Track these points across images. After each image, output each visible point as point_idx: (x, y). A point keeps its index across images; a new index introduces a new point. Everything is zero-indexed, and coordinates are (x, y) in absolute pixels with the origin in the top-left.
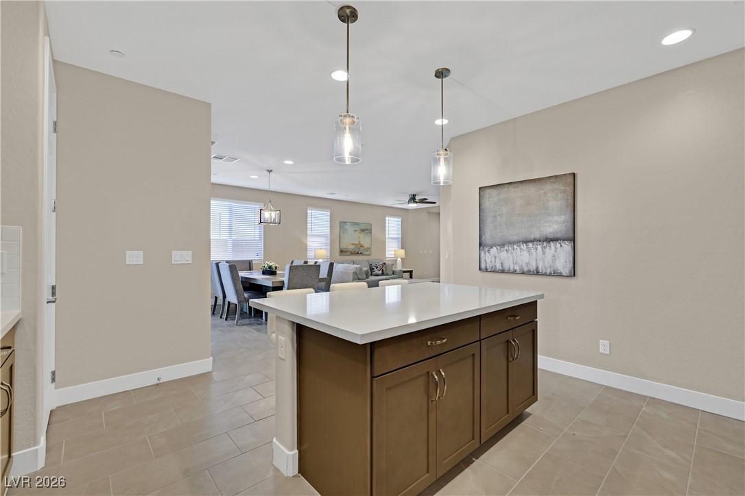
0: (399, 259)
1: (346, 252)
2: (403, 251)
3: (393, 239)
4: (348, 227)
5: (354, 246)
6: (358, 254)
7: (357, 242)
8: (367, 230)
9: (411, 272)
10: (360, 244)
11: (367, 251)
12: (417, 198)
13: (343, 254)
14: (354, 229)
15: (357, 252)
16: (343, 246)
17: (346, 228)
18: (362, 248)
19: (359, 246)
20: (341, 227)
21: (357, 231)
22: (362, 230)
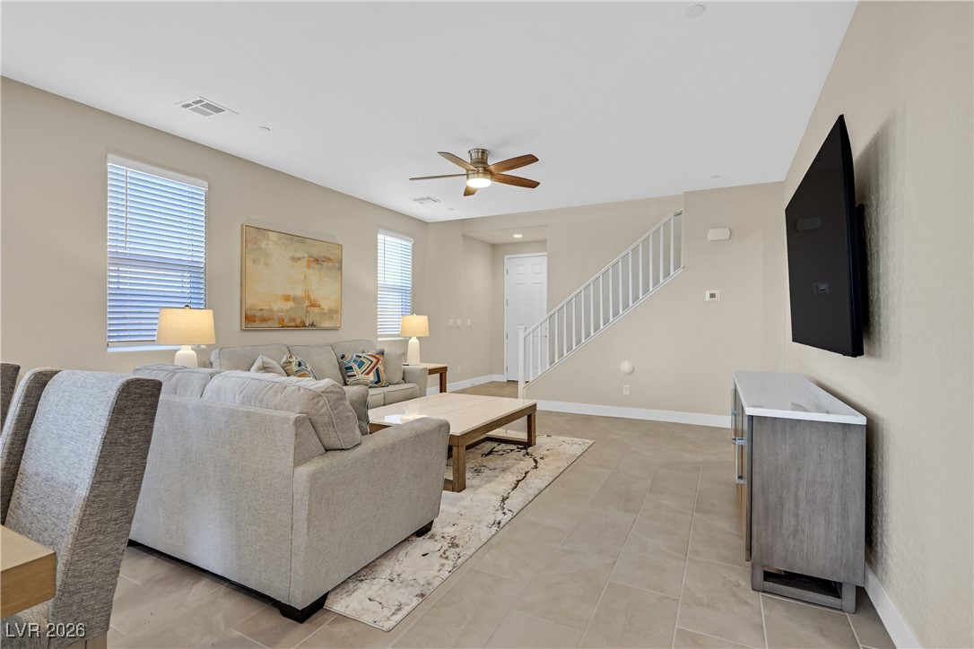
0: (414, 341)
1: (264, 320)
2: (419, 323)
3: (395, 289)
4: (271, 244)
5: (290, 304)
6: (302, 326)
7: (299, 292)
8: (327, 260)
9: (442, 372)
10: (308, 297)
11: (331, 318)
12: (491, 162)
13: (255, 325)
14: (291, 254)
15: (298, 321)
16: (254, 301)
17: (263, 246)
18: (316, 310)
19: (307, 303)
20: (245, 242)
21: (299, 259)
22: (317, 260)
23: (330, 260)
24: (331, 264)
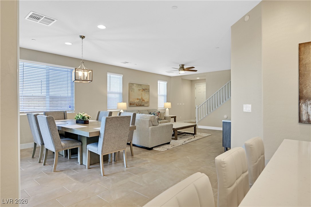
0: (167, 109)
1: (133, 104)
2: (169, 104)
3: (162, 95)
4: (136, 88)
5: (138, 100)
6: (141, 106)
7: (140, 98)
8: (146, 89)
9: (175, 117)
10: (142, 99)
11: (147, 104)
13: (131, 105)
14: (138, 89)
15: (140, 105)
16: (131, 100)
17: (133, 87)
18: (144, 102)
19: (142, 100)
20: (130, 87)
21: (140, 90)
22: (144, 90)
23: (147, 89)
24: (147, 90)
